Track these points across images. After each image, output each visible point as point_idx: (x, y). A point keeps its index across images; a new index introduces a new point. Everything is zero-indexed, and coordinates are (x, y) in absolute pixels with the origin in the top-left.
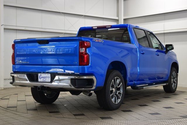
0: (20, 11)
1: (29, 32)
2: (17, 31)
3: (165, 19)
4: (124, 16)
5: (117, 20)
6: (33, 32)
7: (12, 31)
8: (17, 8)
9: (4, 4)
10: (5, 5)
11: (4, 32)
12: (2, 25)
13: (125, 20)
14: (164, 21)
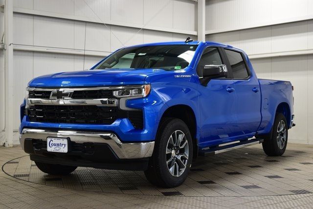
0: (38, 22)
1: (54, 55)
2: (35, 54)
3: (271, 35)
4: (206, 30)
5: (194, 36)
6: (59, 56)
7: (27, 54)
8: (35, 17)
9: (15, 11)
10: (15, 13)
11: (14, 55)
12: (10, 45)
13: (207, 36)
14: (270, 38)
